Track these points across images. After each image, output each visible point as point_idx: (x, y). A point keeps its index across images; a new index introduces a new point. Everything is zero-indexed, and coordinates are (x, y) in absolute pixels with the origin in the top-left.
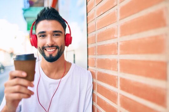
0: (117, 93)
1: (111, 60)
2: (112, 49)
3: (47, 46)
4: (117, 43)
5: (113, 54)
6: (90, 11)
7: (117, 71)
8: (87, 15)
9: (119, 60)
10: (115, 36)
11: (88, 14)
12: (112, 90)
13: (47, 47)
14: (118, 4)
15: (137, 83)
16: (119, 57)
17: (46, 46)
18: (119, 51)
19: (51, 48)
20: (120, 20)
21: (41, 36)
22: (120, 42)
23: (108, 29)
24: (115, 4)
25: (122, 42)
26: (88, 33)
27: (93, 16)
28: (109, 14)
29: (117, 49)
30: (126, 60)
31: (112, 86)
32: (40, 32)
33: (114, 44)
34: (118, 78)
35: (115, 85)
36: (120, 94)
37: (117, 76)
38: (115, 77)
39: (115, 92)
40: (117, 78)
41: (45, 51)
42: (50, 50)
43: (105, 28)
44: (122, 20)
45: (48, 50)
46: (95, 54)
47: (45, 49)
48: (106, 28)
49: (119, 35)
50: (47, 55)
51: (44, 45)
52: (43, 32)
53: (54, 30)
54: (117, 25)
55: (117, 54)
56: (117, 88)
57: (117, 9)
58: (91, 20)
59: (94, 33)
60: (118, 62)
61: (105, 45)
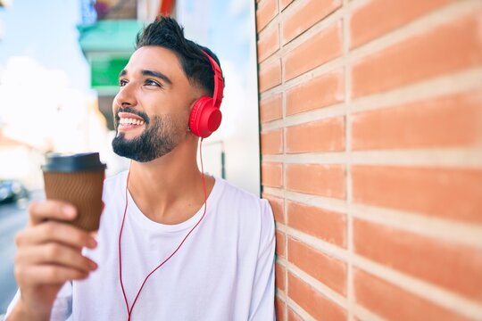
0: (346, 264)
1: (327, 167)
2: (330, 135)
4: (342, 118)
5: (332, 149)
6: (266, 26)
7: (345, 198)
8: (257, 39)
9: (349, 168)
10: (339, 97)
11: (261, 35)
12: (331, 257)
14: (345, 2)
15: (403, 234)
16: (351, 158)
18: (349, 141)
20: (351, 49)
22: (353, 114)
23: (317, 78)
24: (336, 3)
25: (357, 114)
26: (261, 91)
27: (273, 41)
28: (319, 34)
29: (345, 134)
30: (370, 167)
31: (332, 243)
33: (334, 119)
34: (347, 221)
35: (339, 241)
36: (354, 267)
37: (346, 215)
38: (338, 216)
39: (339, 260)
40: (344, 218)
43: (309, 74)
44: (355, 52)
46: (281, 151)
48: (312, 75)
49: (349, 94)
54: (342, 66)
55: (344, 150)
56: (346, 248)
57: (342, 19)
58: (269, 52)
59: (277, 90)
60: (346, 174)
61: (310, 124)
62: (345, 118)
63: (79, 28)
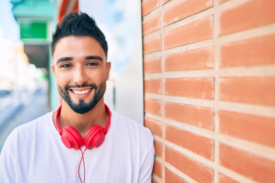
0: (213, 171)
1: (198, 108)
2: (203, 88)
3: (75, 84)
4: (212, 79)
5: (204, 97)
7: (214, 130)
8: (142, 20)
9: (216, 111)
10: (209, 65)
11: (144, 18)
12: (200, 164)
13: (74, 87)
14: (216, 4)
16: (217, 104)
17: (72, 84)
18: (217, 93)
19: (81, 88)
20: (220, 36)
21: (63, 66)
22: (220, 77)
23: (190, 50)
24: (208, 4)
25: (224, 77)
26: (145, 53)
27: (155, 23)
28: (194, 22)
29: (214, 89)
30: (236, 113)
31: (201, 155)
32: (62, 58)
33: (206, 79)
34: (214, 144)
35: (208, 156)
36: (219, 173)
37: (214, 140)
38: (208, 140)
39: (207, 167)
40: (212, 142)
41: (70, 93)
42: (80, 93)
43: (184, 47)
44: (223, 38)
45: (76, 92)
47: (71, 90)
48: (187, 48)
49: (217, 64)
50: (75, 100)
51: (69, 82)
52: (68, 59)
53: (88, 54)
54: (213, 45)
55: (213, 99)
56: (213, 160)
57: (213, 15)
58: (151, 30)
59: (158, 55)
60: (214, 114)
61: (185, 79)
62: (214, 79)
63: (11, 2)
